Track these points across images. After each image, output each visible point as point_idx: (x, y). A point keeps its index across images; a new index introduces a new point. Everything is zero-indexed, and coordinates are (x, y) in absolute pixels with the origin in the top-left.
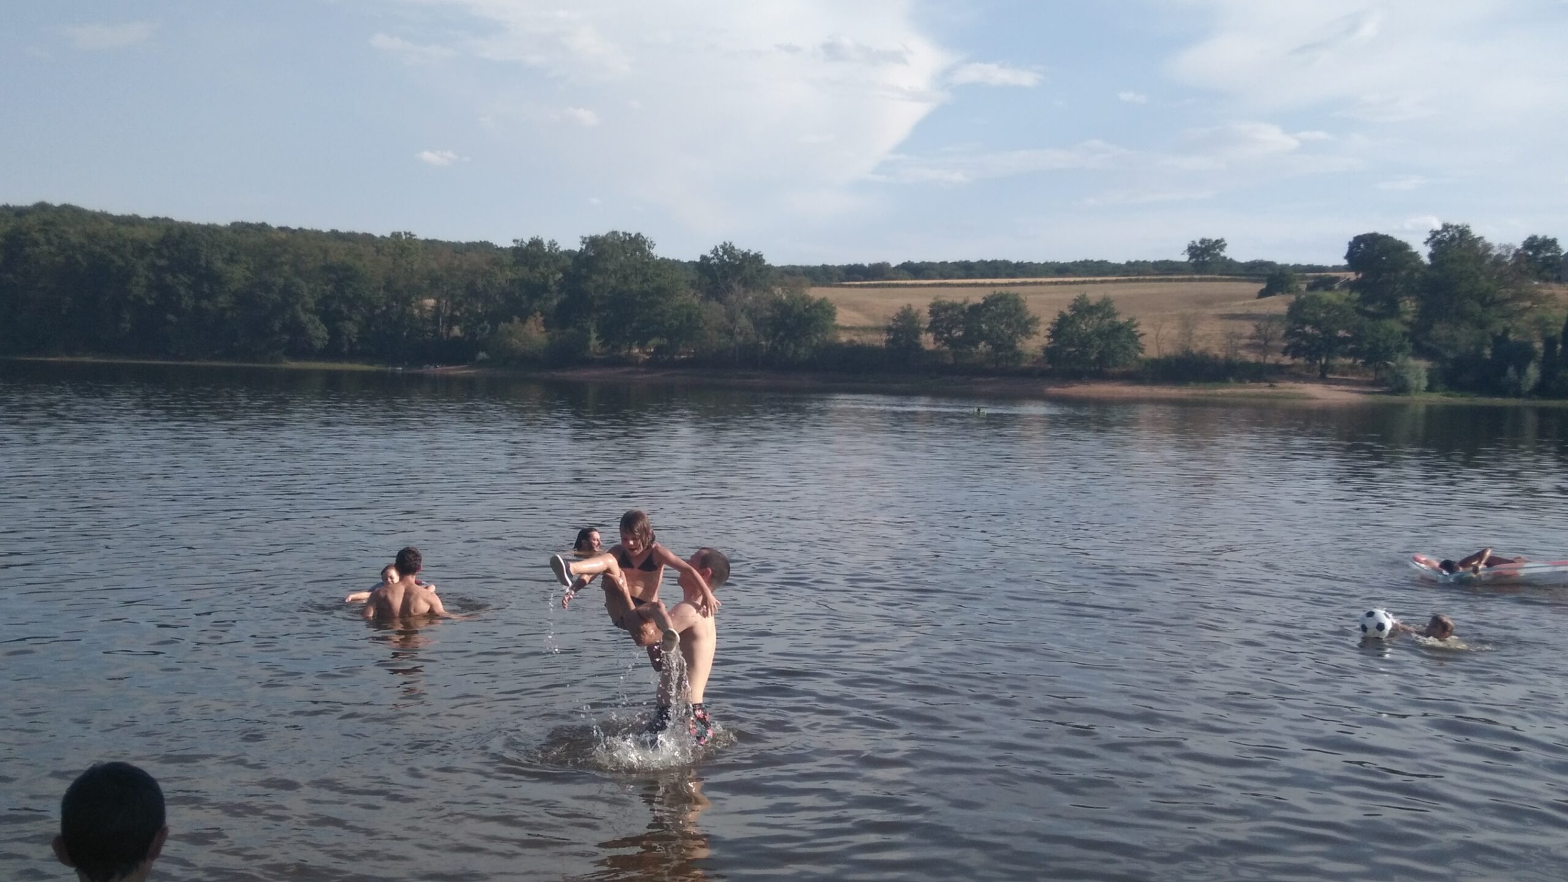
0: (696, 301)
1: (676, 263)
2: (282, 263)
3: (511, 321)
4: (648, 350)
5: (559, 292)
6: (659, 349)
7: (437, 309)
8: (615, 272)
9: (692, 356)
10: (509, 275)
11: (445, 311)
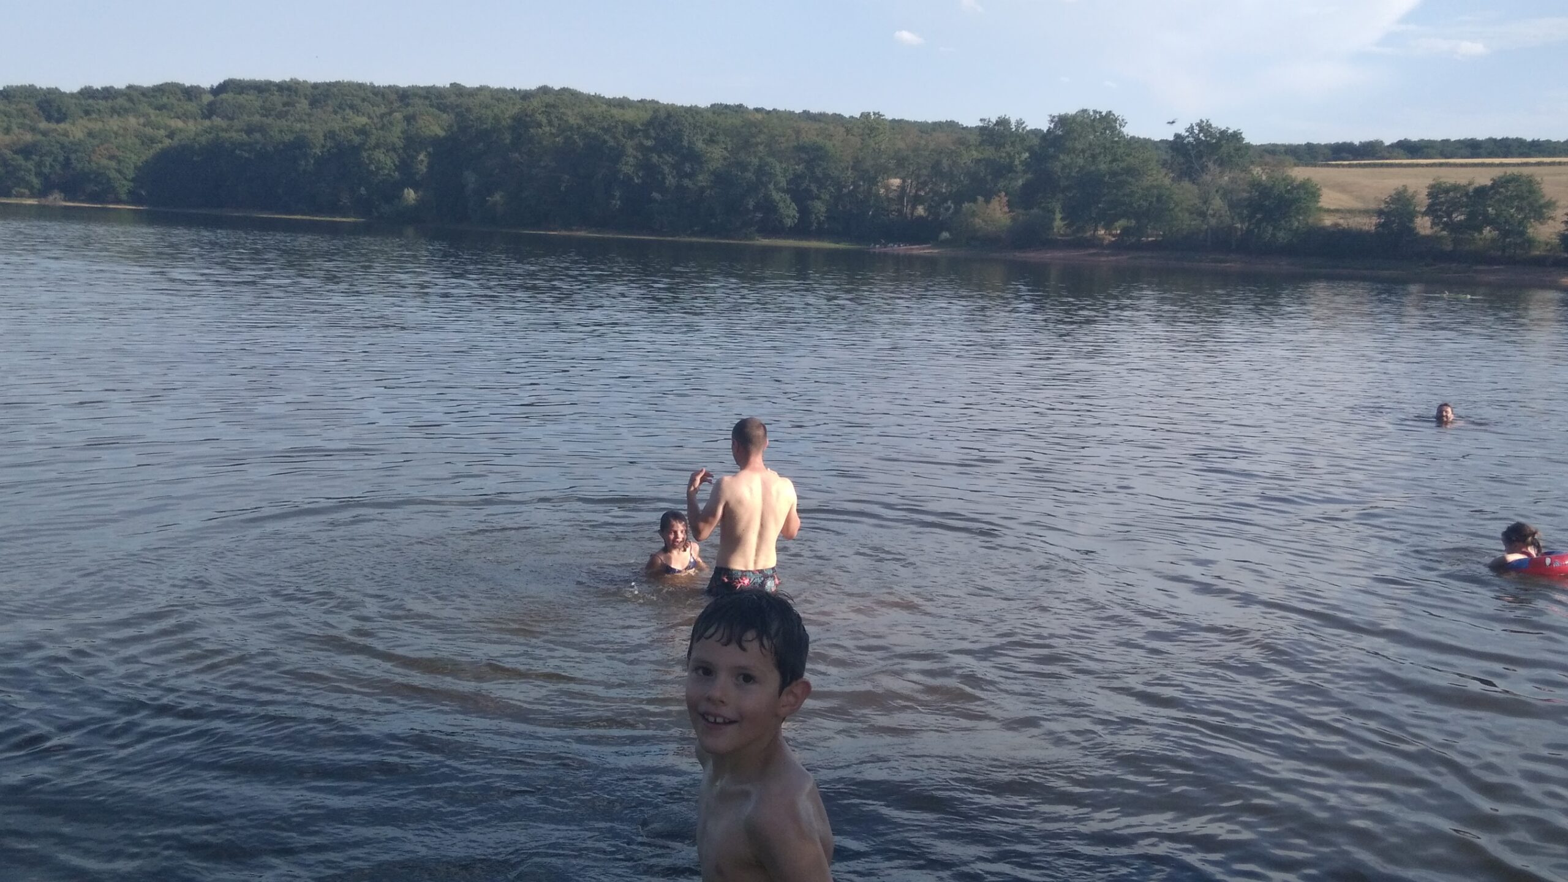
0: (1167, 181)
1: (1147, 141)
2: (757, 144)
3: (975, 201)
4: (1114, 232)
5: (1025, 172)
6: (1126, 231)
7: (902, 188)
8: (1083, 151)
9: (1160, 239)
10: (975, 154)
11: (910, 192)
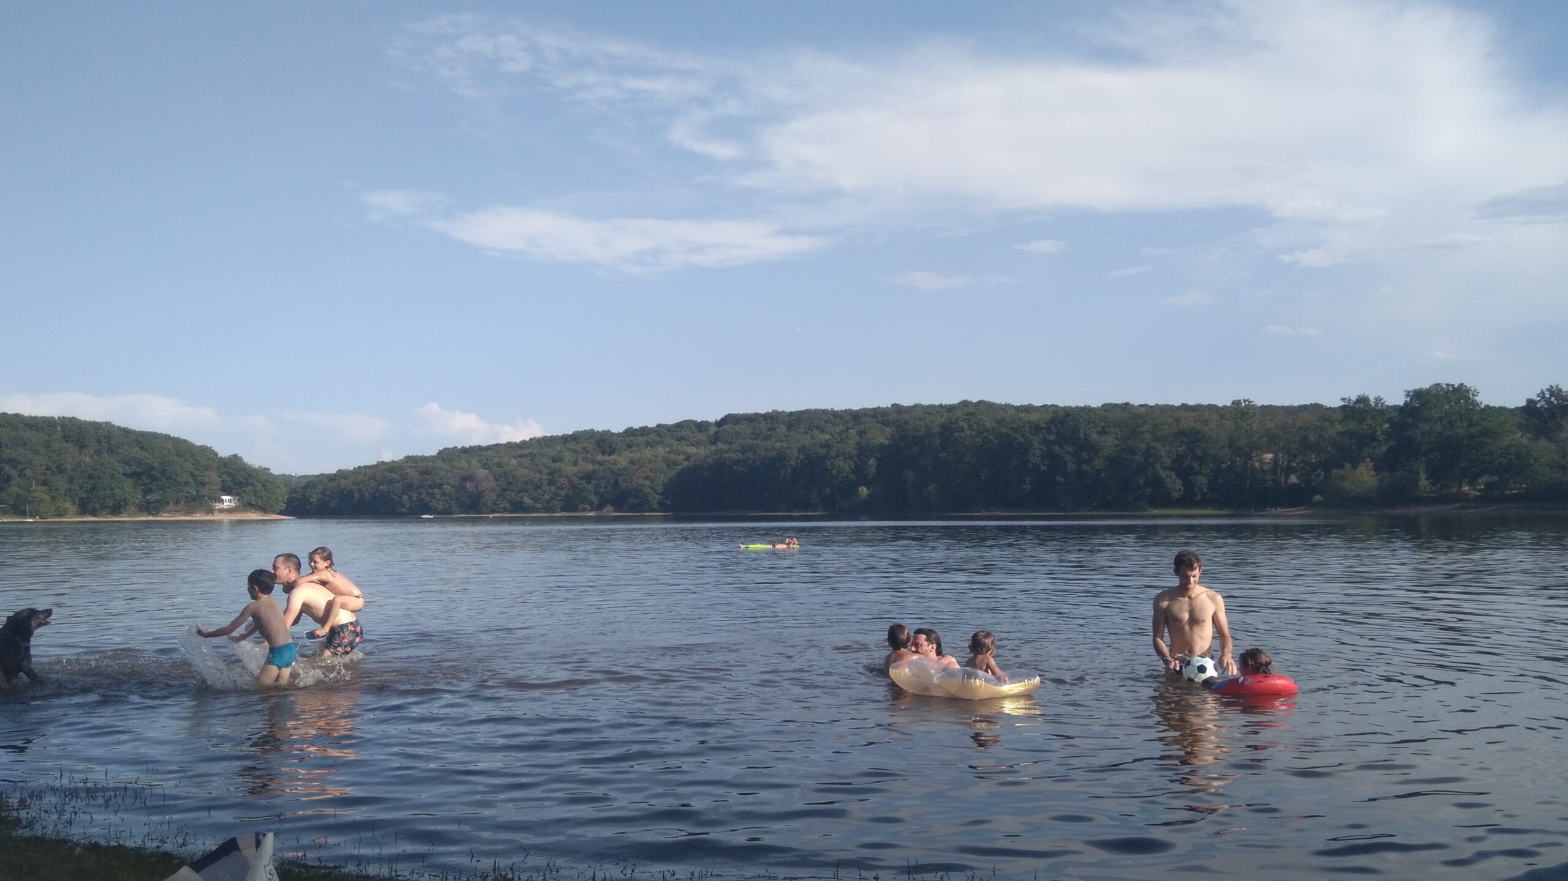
0: (1525, 441)
1: (1502, 409)
2: (1143, 432)
3: (1342, 467)
4: (1478, 488)
5: (1387, 440)
6: (1489, 485)
7: (1275, 461)
8: (1441, 419)
9: (1523, 491)
10: (1339, 428)
11: (1283, 464)
